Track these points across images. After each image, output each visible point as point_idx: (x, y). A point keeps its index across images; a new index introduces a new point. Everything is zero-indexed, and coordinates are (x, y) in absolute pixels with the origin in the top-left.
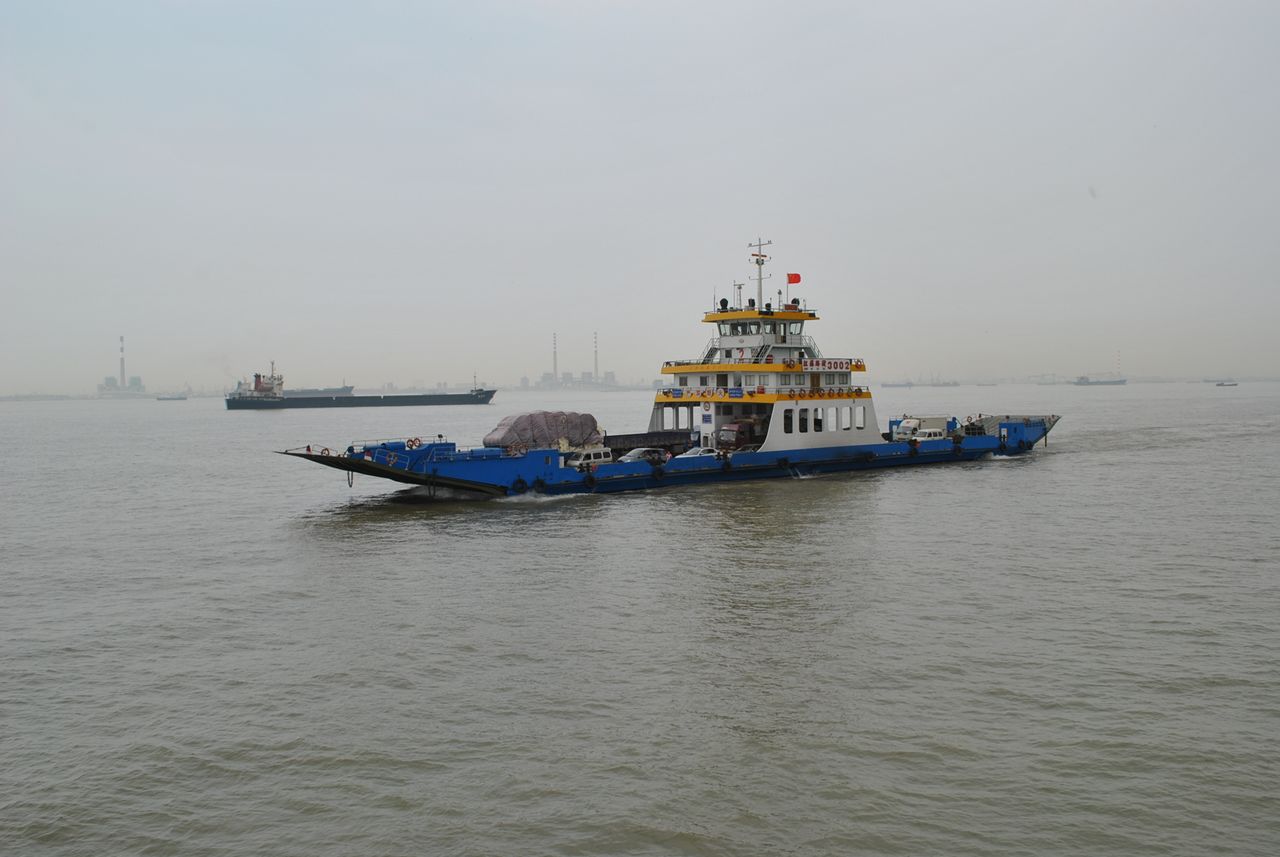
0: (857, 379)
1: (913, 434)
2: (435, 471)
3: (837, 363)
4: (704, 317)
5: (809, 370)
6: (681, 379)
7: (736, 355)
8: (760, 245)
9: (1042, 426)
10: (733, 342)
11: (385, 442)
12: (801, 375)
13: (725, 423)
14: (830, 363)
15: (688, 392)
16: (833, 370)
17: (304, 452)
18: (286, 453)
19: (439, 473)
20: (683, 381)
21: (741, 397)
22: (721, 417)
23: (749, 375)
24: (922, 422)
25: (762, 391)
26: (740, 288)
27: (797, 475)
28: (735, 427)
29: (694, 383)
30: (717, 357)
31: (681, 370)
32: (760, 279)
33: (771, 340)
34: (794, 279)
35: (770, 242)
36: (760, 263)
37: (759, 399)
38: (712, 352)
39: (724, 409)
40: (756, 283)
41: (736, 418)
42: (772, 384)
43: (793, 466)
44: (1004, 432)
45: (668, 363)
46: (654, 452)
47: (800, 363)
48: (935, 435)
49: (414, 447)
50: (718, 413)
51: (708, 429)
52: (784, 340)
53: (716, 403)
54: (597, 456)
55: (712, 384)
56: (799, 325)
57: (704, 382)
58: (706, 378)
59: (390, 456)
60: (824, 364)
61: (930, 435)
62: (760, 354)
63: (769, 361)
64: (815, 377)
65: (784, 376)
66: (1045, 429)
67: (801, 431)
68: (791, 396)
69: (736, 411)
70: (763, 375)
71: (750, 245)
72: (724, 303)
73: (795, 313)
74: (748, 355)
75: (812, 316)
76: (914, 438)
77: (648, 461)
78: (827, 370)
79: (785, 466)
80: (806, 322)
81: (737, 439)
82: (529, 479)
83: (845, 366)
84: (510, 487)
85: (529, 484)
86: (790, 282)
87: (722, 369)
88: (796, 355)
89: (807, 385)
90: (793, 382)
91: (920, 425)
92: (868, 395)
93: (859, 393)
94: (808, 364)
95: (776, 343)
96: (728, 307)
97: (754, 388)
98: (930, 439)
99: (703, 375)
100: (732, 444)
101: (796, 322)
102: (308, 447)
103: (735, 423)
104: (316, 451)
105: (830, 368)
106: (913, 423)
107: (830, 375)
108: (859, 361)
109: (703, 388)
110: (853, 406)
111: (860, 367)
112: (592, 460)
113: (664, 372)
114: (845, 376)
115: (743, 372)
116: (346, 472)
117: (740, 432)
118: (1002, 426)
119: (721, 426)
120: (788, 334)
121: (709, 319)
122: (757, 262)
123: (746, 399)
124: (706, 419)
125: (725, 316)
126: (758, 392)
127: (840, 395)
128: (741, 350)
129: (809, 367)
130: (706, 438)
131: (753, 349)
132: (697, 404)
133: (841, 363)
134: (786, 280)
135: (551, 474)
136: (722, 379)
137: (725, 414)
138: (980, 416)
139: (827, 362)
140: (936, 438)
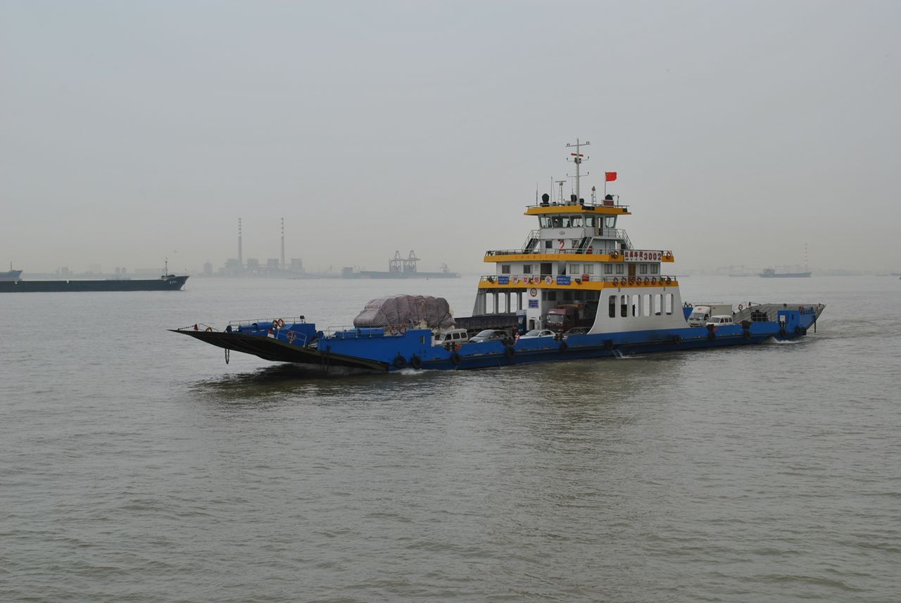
0: (665, 269)
1: (705, 319)
2: (328, 348)
3: (652, 255)
4: (526, 210)
5: (629, 261)
6: (503, 267)
7: (556, 245)
8: (578, 146)
9: (812, 313)
10: (553, 234)
11: (256, 322)
12: (620, 265)
13: (551, 308)
14: (646, 254)
15: (515, 279)
16: (648, 260)
17: (192, 329)
18: (178, 331)
19: (332, 351)
20: (506, 269)
21: (569, 284)
22: (547, 302)
23: (574, 264)
24: (712, 308)
25: (586, 279)
26: (561, 184)
27: (619, 356)
28: (563, 312)
29: (517, 272)
30: (537, 248)
31: (504, 259)
32: (578, 177)
33: (590, 233)
34: (611, 177)
35: (588, 143)
36: (577, 161)
37: (585, 286)
38: (533, 242)
39: (549, 295)
40: (575, 180)
41: (559, 303)
42: (597, 273)
43: (616, 347)
44: (783, 319)
45: (489, 252)
46: (502, 333)
47: (622, 254)
48: (727, 320)
49: (278, 327)
50: (544, 299)
51: (534, 314)
52: (601, 234)
53: (542, 289)
54: (456, 336)
55: (536, 272)
56: (613, 218)
57: (527, 270)
58: (529, 266)
59: (290, 334)
60: (641, 255)
61: (722, 321)
62: (582, 246)
63: (589, 252)
64: (632, 267)
65: (607, 266)
66: (814, 317)
67: (622, 316)
68: (615, 284)
69: (559, 297)
70: (588, 264)
71: (568, 145)
72: (546, 198)
73: (610, 208)
74: (568, 245)
75: (625, 211)
76: (708, 324)
77: (502, 341)
78: (644, 260)
79: (610, 347)
80: (618, 216)
81: (564, 323)
82: (407, 356)
83: (658, 257)
84: (391, 363)
85: (408, 360)
86: (607, 180)
87: (543, 258)
88: (617, 246)
89: (626, 274)
90: (614, 271)
91: (710, 311)
92: (676, 284)
93: (669, 282)
94: (629, 255)
95: (595, 235)
96: (549, 202)
97: (579, 276)
98: (722, 324)
99: (526, 264)
100: (560, 327)
101: (610, 216)
102: (196, 326)
103: (562, 308)
104: (202, 329)
105: (646, 259)
106: (705, 310)
107: (644, 265)
108: (668, 253)
109: (529, 276)
110: (663, 293)
111: (669, 258)
112: (452, 340)
113: (486, 260)
114: (656, 266)
115: (567, 261)
116: (224, 349)
117: (567, 316)
118: (780, 313)
119: (548, 310)
120: (604, 227)
121: (531, 212)
122: (576, 160)
123: (574, 286)
124: (533, 304)
125: (546, 210)
126: (583, 280)
127: (653, 284)
128: (562, 241)
129: (629, 258)
130: (532, 322)
131: (575, 242)
132: (525, 290)
133: (655, 254)
134: (604, 177)
135: (425, 352)
136: (546, 268)
137: (549, 299)
138: (750, 304)
139: (644, 253)
140: (728, 324)
